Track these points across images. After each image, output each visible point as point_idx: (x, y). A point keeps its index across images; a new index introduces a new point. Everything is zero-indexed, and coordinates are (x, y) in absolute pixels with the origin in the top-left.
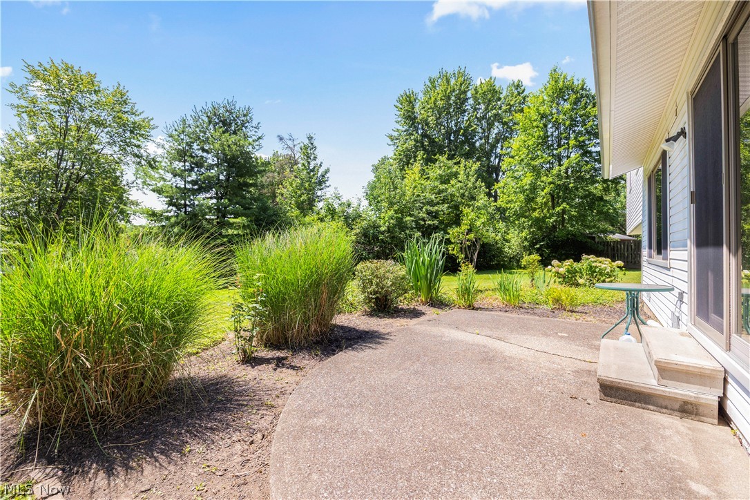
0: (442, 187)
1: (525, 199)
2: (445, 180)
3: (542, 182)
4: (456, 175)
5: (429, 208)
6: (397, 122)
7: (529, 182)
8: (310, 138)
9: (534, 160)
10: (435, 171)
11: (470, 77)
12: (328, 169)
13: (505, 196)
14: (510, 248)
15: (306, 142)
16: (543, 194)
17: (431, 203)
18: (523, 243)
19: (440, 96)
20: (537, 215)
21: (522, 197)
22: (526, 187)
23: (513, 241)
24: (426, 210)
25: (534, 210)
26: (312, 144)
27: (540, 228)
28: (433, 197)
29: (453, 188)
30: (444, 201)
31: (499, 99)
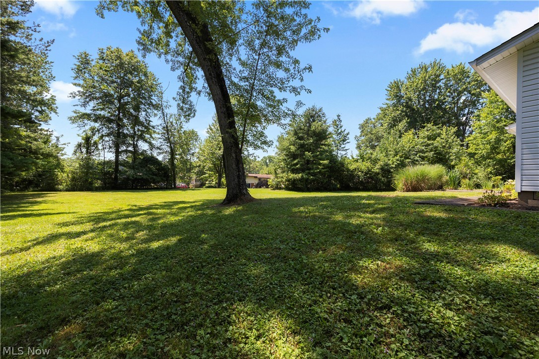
0: (429, 142)
1: (491, 148)
2: (432, 138)
3: (505, 137)
4: (439, 135)
5: (421, 154)
6: (387, 99)
7: (494, 137)
8: (338, 116)
9: (499, 122)
10: (424, 133)
11: (444, 65)
12: (349, 133)
13: (474, 146)
14: (477, 178)
15: (336, 118)
16: (506, 144)
17: (422, 151)
18: (488, 175)
19: (420, 81)
20: (500, 157)
21: (488, 146)
22: (491, 141)
23: (480, 174)
24: (419, 155)
25: (498, 153)
26: (339, 119)
27: (503, 166)
28: (423, 148)
29: (437, 142)
30: (431, 151)
31: (468, 77)
